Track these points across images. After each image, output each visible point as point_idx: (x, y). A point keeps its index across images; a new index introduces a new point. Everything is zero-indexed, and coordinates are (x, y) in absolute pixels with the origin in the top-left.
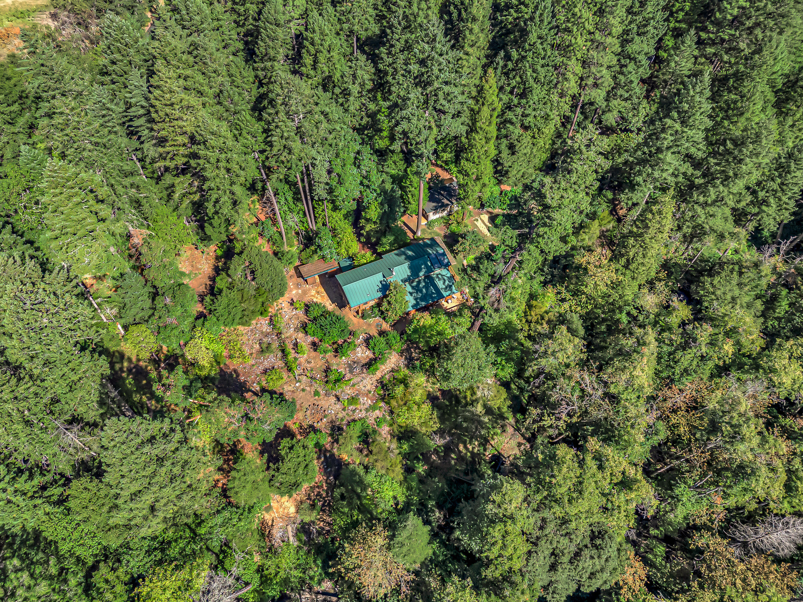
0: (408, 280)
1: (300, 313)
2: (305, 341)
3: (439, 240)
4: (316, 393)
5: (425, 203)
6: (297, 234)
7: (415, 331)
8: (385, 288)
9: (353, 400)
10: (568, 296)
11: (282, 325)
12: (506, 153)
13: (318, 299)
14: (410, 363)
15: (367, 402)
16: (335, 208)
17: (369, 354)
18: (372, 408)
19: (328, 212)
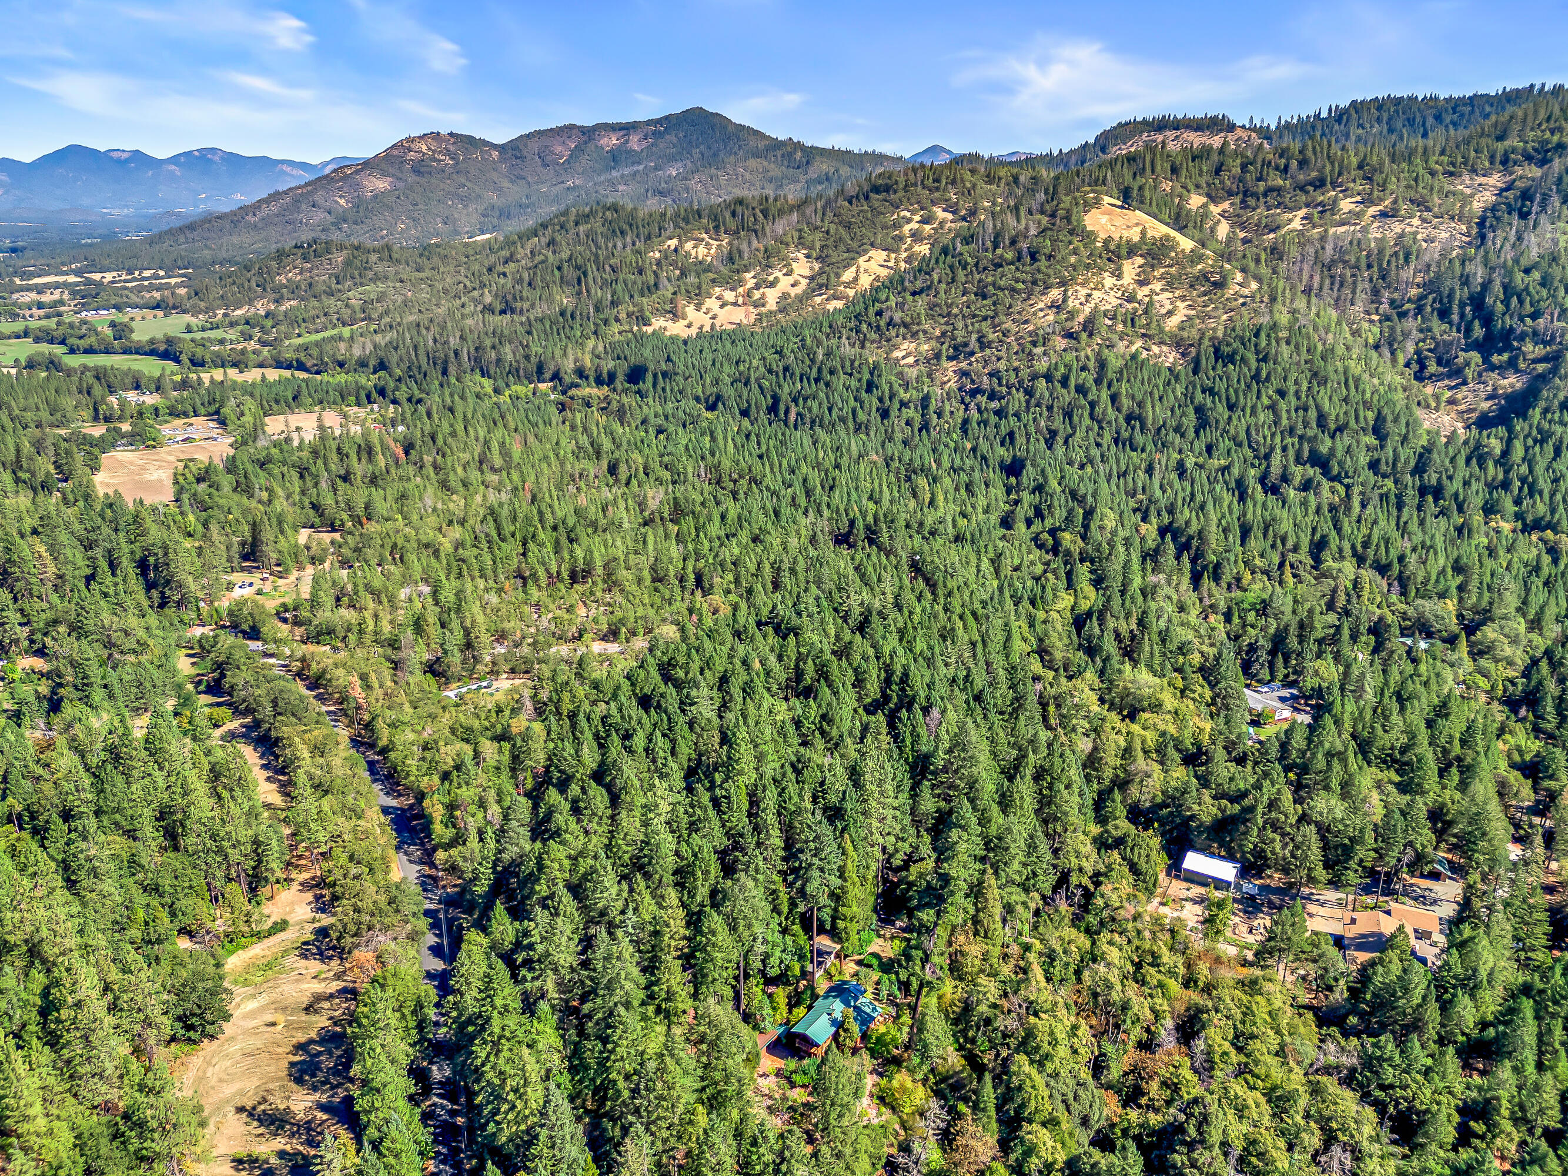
7: (878, 1040)
8: (837, 1023)
15: (872, 1112)
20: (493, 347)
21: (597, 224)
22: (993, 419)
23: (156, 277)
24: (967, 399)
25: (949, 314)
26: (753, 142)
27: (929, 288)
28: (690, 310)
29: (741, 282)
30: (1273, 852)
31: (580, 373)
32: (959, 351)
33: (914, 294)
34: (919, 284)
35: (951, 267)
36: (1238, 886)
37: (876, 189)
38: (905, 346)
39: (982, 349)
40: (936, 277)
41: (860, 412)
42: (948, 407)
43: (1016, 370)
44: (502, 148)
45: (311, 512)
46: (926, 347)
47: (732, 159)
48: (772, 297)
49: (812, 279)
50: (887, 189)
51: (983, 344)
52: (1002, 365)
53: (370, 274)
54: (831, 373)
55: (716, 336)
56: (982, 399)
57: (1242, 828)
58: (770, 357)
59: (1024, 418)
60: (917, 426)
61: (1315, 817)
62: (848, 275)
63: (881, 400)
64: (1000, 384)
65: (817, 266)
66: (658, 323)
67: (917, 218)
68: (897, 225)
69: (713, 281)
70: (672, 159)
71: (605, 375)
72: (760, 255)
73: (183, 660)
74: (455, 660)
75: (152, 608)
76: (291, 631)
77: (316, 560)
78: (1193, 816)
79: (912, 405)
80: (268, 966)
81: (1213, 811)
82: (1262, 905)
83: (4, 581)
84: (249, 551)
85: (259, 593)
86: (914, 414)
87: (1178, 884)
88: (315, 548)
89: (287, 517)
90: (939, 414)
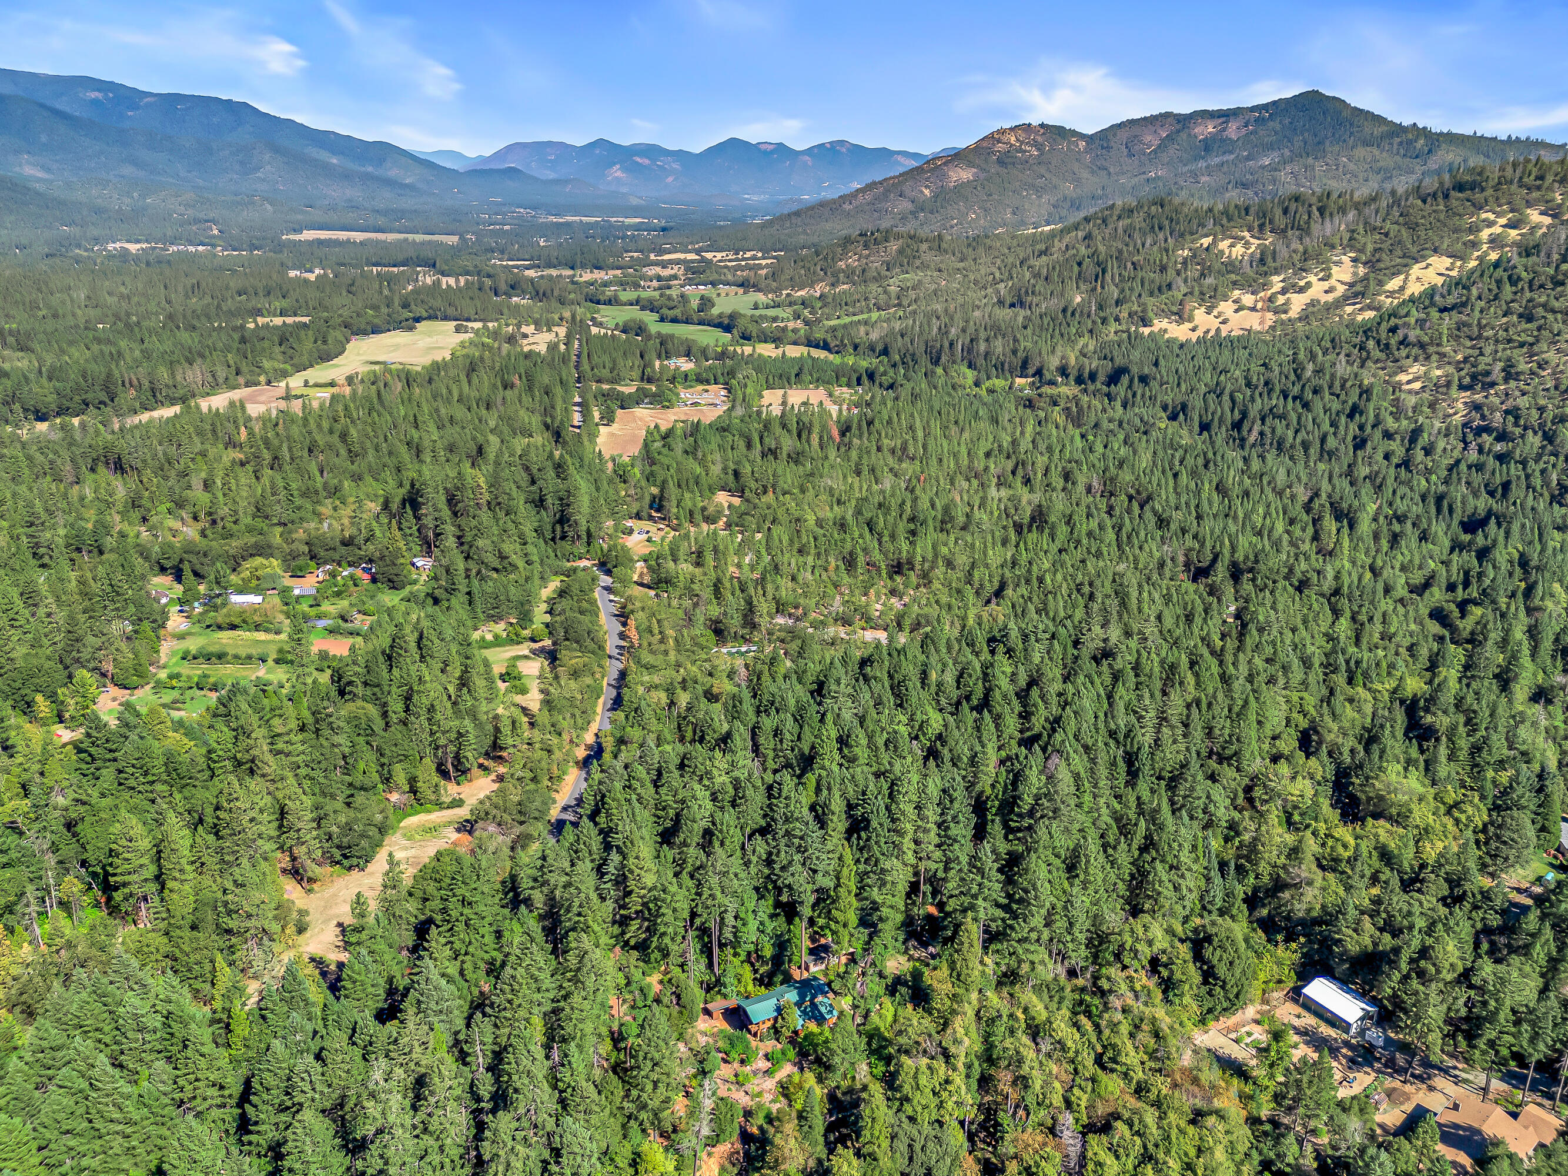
0: (798, 1004)
1: (710, 1038)
4: (729, 1089)
6: (701, 983)
7: (806, 1037)
8: (779, 1010)
9: (759, 1094)
13: (721, 1029)
14: (803, 1071)
15: (769, 1097)
17: (768, 1065)
18: (773, 1101)
19: (730, 958)
20: (987, 340)
21: (1138, 219)
22: (1491, 462)
23: (754, 258)
24: (1470, 437)
25: (1479, 337)
26: (1368, 129)
27: (1464, 304)
28: (1200, 315)
29: (1265, 286)
31: (1063, 371)
32: (1479, 380)
33: (1442, 310)
34: (1451, 300)
35: (1499, 282)
37: (1460, 187)
38: (1414, 369)
39: (1506, 380)
40: (1475, 292)
41: (1331, 439)
42: (1441, 444)
43: (1542, 409)
44: (1089, 139)
45: (731, 477)
46: (1439, 373)
47: (1336, 148)
48: (1298, 302)
49: (1351, 285)
50: (1473, 186)
51: (1510, 374)
52: (1523, 402)
53: (918, 262)
54: (1315, 392)
55: (1219, 342)
56: (1487, 439)
57: (1387, 969)
58: (1255, 368)
59: (1532, 465)
60: (1395, 460)
62: (1394, 284)
63: (1361, 427)
64: (1516, 424)
65: (1362, 271)
66: (1160, 324)
67: (1503, 221)
68: (1474, 229)
69: (1234, 283)
70: (1271, 147)
71: (1086, 375)
72: (1296, 258)
73: (554, 584)
74: (734, 623)
75: (553, 539)
76: (641, 575)
77: (710, 520)
78: (1340, 941)
79: (1398, 437)
80: (433, 830)
81: (1368, 941)
82: (1378, 1060)
83: (451, 501)
84: (658, 504)
85: (649, 540)
86: (1397, 447)
87: (1291, 1008)
88: (711, 509)
89: (703, 479)
90: (1428, 451)
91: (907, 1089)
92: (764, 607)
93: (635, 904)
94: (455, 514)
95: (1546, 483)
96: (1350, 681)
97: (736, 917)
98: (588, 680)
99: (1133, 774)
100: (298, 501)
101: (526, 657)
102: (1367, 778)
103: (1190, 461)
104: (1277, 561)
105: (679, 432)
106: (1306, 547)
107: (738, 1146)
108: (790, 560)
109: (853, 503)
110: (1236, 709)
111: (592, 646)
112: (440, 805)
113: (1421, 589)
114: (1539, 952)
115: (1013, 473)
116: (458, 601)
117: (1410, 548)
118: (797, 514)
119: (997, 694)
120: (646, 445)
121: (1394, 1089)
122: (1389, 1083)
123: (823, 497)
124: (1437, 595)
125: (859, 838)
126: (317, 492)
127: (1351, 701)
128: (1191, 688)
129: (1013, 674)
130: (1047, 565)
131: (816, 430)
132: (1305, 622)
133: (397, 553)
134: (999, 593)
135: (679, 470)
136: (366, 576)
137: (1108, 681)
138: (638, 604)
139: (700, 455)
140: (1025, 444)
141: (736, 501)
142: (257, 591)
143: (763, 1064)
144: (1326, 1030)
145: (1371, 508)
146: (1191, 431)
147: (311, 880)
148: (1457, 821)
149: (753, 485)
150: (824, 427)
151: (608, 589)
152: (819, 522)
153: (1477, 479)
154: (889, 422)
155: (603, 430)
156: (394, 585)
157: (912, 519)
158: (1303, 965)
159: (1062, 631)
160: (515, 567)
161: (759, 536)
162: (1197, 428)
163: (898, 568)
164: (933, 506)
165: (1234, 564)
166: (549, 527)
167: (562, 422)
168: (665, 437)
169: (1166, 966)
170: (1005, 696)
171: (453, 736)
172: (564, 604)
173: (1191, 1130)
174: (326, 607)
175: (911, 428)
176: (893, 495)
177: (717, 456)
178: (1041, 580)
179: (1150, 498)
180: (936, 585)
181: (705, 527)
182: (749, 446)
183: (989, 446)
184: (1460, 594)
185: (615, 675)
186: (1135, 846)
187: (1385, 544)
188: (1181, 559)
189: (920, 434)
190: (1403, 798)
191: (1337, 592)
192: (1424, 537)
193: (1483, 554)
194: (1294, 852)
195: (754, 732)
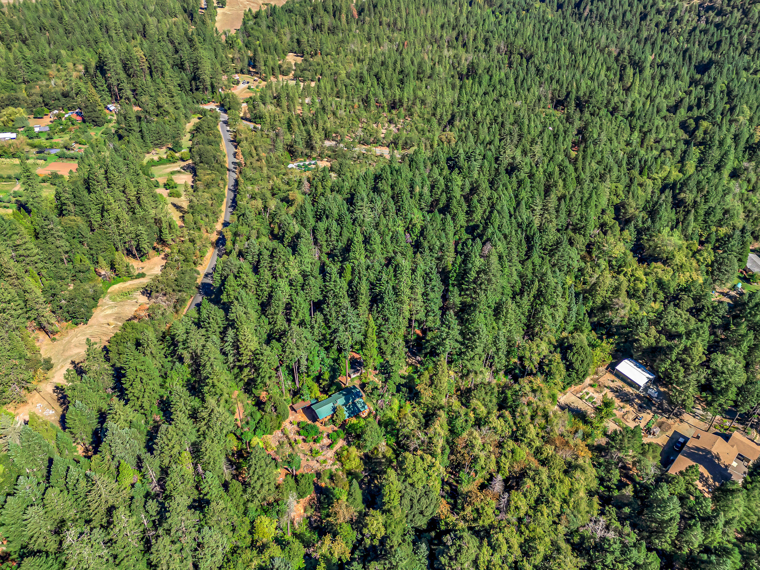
0: (345, 405)
1: (295, 426)
2: (299, 439)
3: (357, 386)
4: (307, 460)
5: (349, 370)
6: (290, 391)
7: (350, 427)
8: (334, 409)
9: (325, 461)
10: (417, 405)
11: (287, 432)
12: (383, 344)
13: (302, 420)
14: (349, 444)
15: (330, 462)
16: (308, 376)
17: (329, 441)
18: (333, 464)
19: (305, 378)
22: (712, 29)
24: (702, 13)
30: (677, 377)
36: (646, 388)
41: (628, 14)
42: (686, 17)
45: (296, 44)
56: (711, 14)
57: (663, 357)
59: (734, 30)
60: (661, 27)
61: (712, 365)
63: (645, 7)
64: (729, 5)
73: (194, 120)
74: (300, 147)
75: (191, 90)
76: (245, 113)
77: (284, 73)
78: (638, 340)
79: (664, 13)
80: (127, 294)
81: (652, 340)
82: (654, 405)
83: (125, 67)
84: (253, 63)
85: (249, 88)
86: (662, 19)
87: (609, 376)
88: (285, 66)
89: (279, 46)
90: (679, 22)
91: (409, 471)
92: (317, 136)
93: (245, 360)
94: (129, 75)
95: (740, 42)
96: (641, 173)
97: (307, 360)
98: (216, 190)
99: (530, 248)
100: (34, 66)
101: (179, 172)
102: (651, 236)
103: (553, 30)
104: (602, 95)
105: (263, 14)
106: (616, 86)
107: (314, 495)
108: (332, 102)
109: (367, 61)
110: (585, 199)
111: (216, 165)
112: (131, 277)
113: (674, 109)
114: (745, 346)
115: (457, 39)
116: (134, 138)
117: (670, 85)
118: (335, 69)
119: (454, 202)
120: (244, 23)
121: (663, 423)
122: (660, 419)
123: (350, 57)
124: (682, 112)
125: (378, 307)
126: (45, 60)
127: (641, 185)
128: (560, 188)
129: (463, 185)
130: (478, 105)
131: (344, 11)
132: (616, 134)
133: (95, 104)
134: (451, 122)
135: (264, 40)
136: (79, 118)
137: (515, 185)
138: (243, 136)
139: (276, 29)
140: (463, 20)
141: (299, 60)
142: (13, 130)
143: (326, 441)
144: (628, 389)
145: (650, 58)
146: (552, 9)
147: (54, 333)
148: (698, 261)
149: (308, 49)
150: (349, 10)
151: (226, 123)
152: (348, 76)
153: (705, 38)
154: (386, 6)
155: (219, 10)
156: (97, 123)
157: (401, 72)
158: (616, 351)
159: (489, 153)
160: (168, 112)
161: (313, 84)
162: (555, 8)
163: (393, 106)
164: (412, 63)
165: (578, 98)
166: (188, 82)
167: (193, 7)
168: (257, 16)
169: (547, 365)
170: (459, 202)
171: (133, 236)
172: (200, 137)
173: (567, 480)
174: (57, 140)
175: (399, 9)
176: (389, 57)
177: (287, 30)
178: (474, 115)
179: (531, 56)
180: (416, 117)
181: (280, 77)
182: (305, 23)
183: (443, 21)
184: (696, 113)
185: (233, 182)
186: (532, 295)
187: (657, 82)
188: (550, 96)
189: (404, 14)
190: (670, 248)
191: (632, 114)
192: (677, 78)
193: (708, 87)
194: (617, 289)
195: (314, 231)
